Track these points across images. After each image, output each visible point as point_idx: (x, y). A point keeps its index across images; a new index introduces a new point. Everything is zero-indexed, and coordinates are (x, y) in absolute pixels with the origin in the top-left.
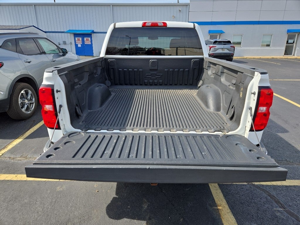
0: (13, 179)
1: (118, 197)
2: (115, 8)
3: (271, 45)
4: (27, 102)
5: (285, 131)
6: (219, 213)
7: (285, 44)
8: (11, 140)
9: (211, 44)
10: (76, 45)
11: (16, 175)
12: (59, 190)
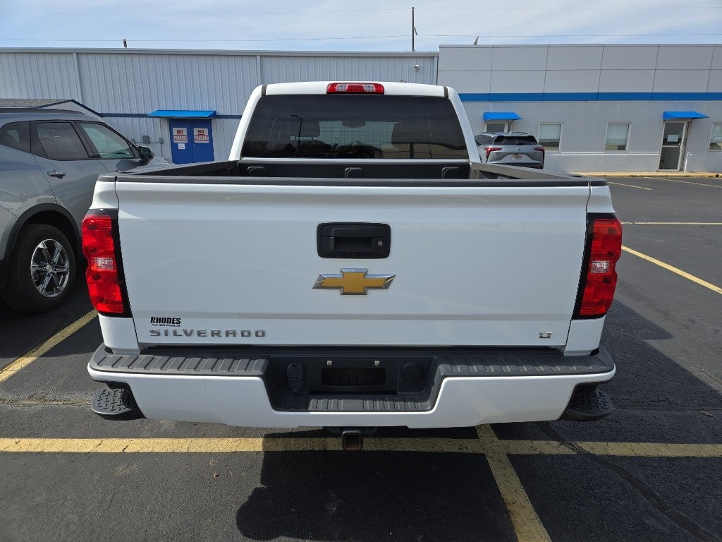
0: (8, 450)
1: (266, 487)
2: (267, 61)
3: (627, 148)
4: (51, 270)
5: (664, 335)
6: (511, 521)
7: (661, 145)
8: (8, 360)
9: (490, 143)
10: (174, 146)
11: (17, 440)
12: (121, 474)
